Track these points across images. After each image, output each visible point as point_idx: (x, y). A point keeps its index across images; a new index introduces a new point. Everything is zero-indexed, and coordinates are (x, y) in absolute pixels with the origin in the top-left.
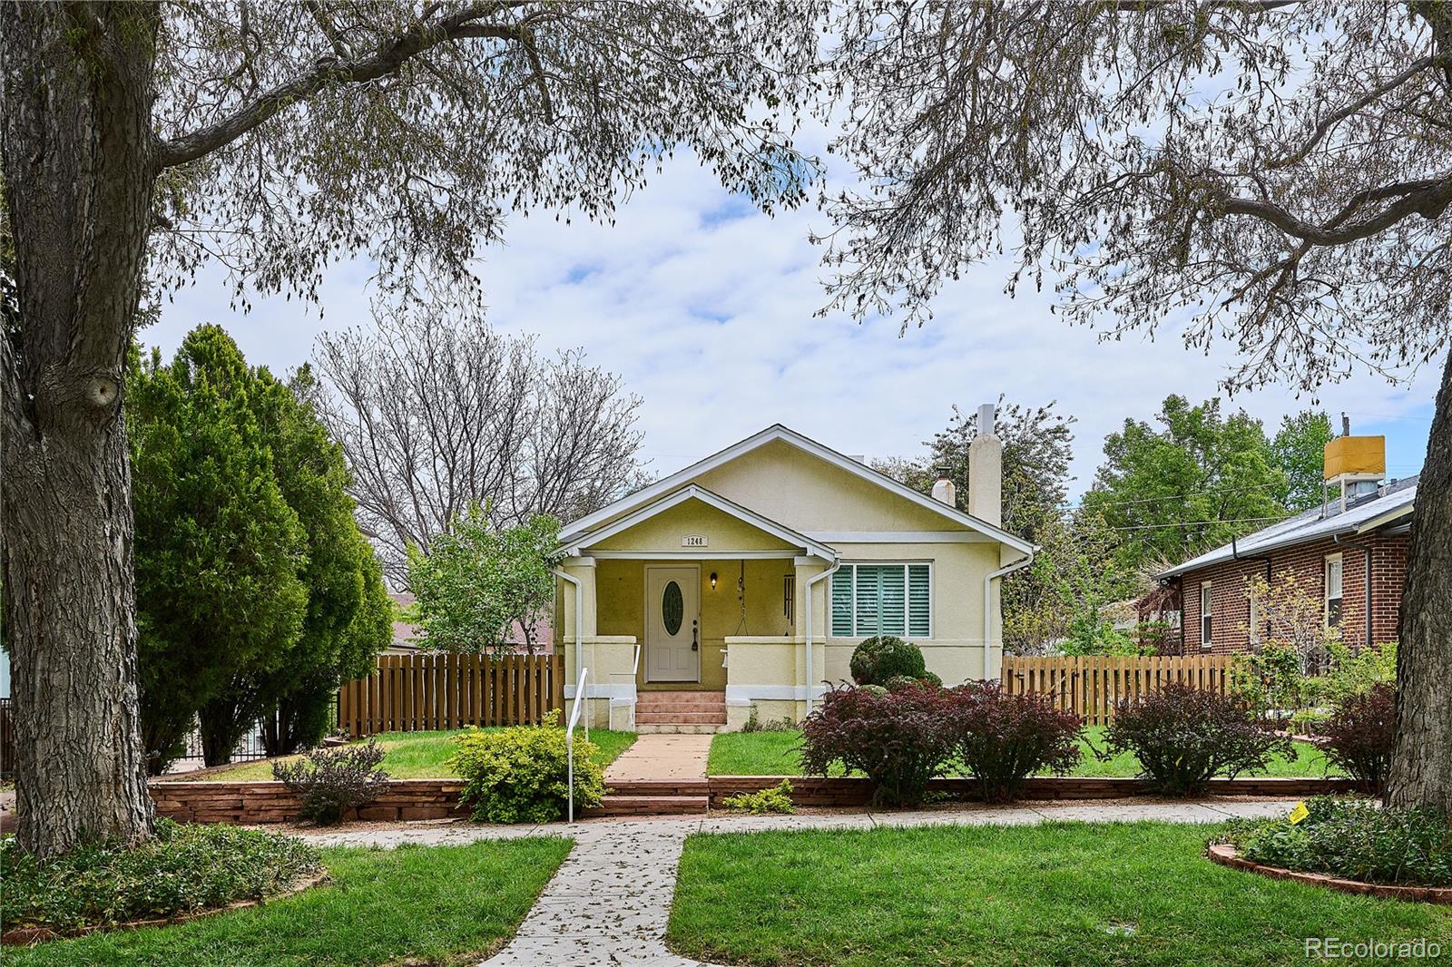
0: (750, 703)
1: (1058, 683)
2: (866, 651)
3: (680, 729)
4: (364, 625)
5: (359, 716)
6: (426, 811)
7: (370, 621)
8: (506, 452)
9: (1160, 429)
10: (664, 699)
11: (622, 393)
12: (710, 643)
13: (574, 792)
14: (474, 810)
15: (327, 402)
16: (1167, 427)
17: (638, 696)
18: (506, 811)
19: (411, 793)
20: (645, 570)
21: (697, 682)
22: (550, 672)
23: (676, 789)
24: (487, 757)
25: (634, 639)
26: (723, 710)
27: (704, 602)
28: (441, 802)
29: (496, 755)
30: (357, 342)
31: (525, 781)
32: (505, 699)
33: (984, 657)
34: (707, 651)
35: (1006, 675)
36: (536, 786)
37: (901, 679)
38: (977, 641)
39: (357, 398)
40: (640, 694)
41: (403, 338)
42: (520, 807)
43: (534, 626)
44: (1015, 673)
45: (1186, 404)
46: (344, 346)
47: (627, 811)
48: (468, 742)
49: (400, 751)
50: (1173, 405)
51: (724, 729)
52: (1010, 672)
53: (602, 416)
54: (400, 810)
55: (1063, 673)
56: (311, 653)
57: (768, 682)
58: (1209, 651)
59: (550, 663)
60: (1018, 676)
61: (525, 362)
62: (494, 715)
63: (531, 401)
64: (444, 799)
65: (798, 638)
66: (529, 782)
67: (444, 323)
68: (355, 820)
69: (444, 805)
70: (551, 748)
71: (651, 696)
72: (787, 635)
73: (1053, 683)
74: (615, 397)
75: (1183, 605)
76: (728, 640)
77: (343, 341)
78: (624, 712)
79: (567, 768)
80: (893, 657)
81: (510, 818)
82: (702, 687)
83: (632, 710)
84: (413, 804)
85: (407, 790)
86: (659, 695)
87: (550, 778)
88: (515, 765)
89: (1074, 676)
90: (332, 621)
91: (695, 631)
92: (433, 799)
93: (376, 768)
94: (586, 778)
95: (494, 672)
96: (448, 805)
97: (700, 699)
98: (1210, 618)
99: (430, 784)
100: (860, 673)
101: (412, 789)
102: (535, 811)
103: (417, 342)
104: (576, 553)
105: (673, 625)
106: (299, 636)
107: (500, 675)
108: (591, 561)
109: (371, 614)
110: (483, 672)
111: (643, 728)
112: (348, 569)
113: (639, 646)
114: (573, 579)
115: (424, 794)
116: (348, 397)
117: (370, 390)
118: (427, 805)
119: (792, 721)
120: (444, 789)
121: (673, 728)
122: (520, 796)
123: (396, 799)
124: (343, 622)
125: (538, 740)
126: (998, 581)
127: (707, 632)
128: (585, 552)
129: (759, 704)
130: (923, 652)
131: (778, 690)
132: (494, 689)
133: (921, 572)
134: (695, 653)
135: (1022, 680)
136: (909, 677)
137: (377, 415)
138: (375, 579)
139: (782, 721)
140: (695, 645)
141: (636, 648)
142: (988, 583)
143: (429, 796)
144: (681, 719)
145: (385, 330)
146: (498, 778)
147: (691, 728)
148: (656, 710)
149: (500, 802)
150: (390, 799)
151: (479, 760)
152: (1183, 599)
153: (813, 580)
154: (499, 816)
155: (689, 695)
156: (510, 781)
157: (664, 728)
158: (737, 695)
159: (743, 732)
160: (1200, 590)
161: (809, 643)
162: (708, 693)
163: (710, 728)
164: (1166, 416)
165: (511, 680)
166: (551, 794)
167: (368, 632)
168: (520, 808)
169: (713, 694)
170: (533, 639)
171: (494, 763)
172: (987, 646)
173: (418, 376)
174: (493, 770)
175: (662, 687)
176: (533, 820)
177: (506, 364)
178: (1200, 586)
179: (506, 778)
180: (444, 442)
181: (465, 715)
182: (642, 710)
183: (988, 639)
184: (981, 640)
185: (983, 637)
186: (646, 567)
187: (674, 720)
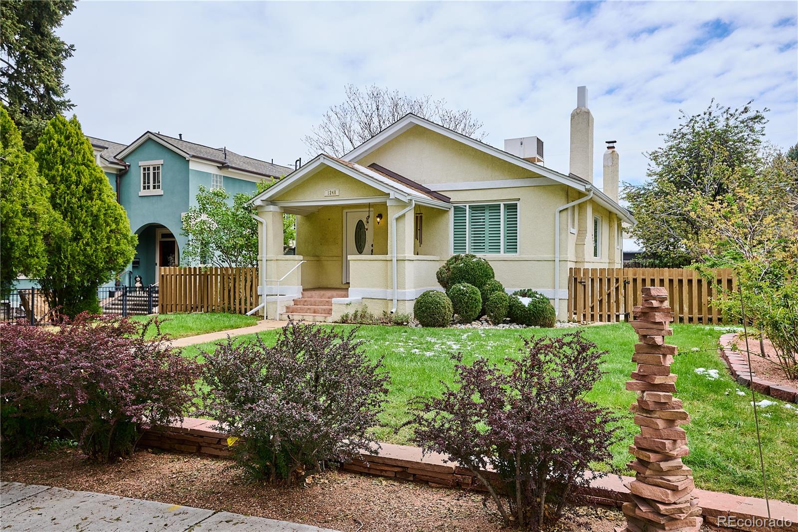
0: (362, 300)
1: (613, 288)
3: (305, 318)
17: (302, 294)
20: (344, 213)
27: (375, 233)
33: (554, 268)
35: (572, 282)
38: (549, 256)
40: (304, 292)
44: (578, 280)
51: (330, 319)
52: (576, 279)
55: (617, 280)
57: (373, 286)
60: (581, 282)
65: (389, 257)
73: (609, 288)
78: (274, 305)
89: (626, 283)
91: (372, 251)
97: (336, 296)
105: (360, 249)
111: (285, 317)
114: (261, 220)
119: (385, 314)
121: (301, 317)
127: (377, 252)
129: (367, 301)
131: (379, 292)
133: (512, 208)
135: (585, 286)
142: (557, 214)
144: (312, 311)
147: (311, 318)
148: (305, 304)
153: (397, 216)
157: (296, 317)
158: (355, 295)
159: (340, 322)
161: (394, 260)
163: (321, 318)
172: (557, 260)
182: (298, 303)
183: (557, 255)
184: (552, 256)
185: (555, 254)
186: (345, 211)
187: (308, 311)
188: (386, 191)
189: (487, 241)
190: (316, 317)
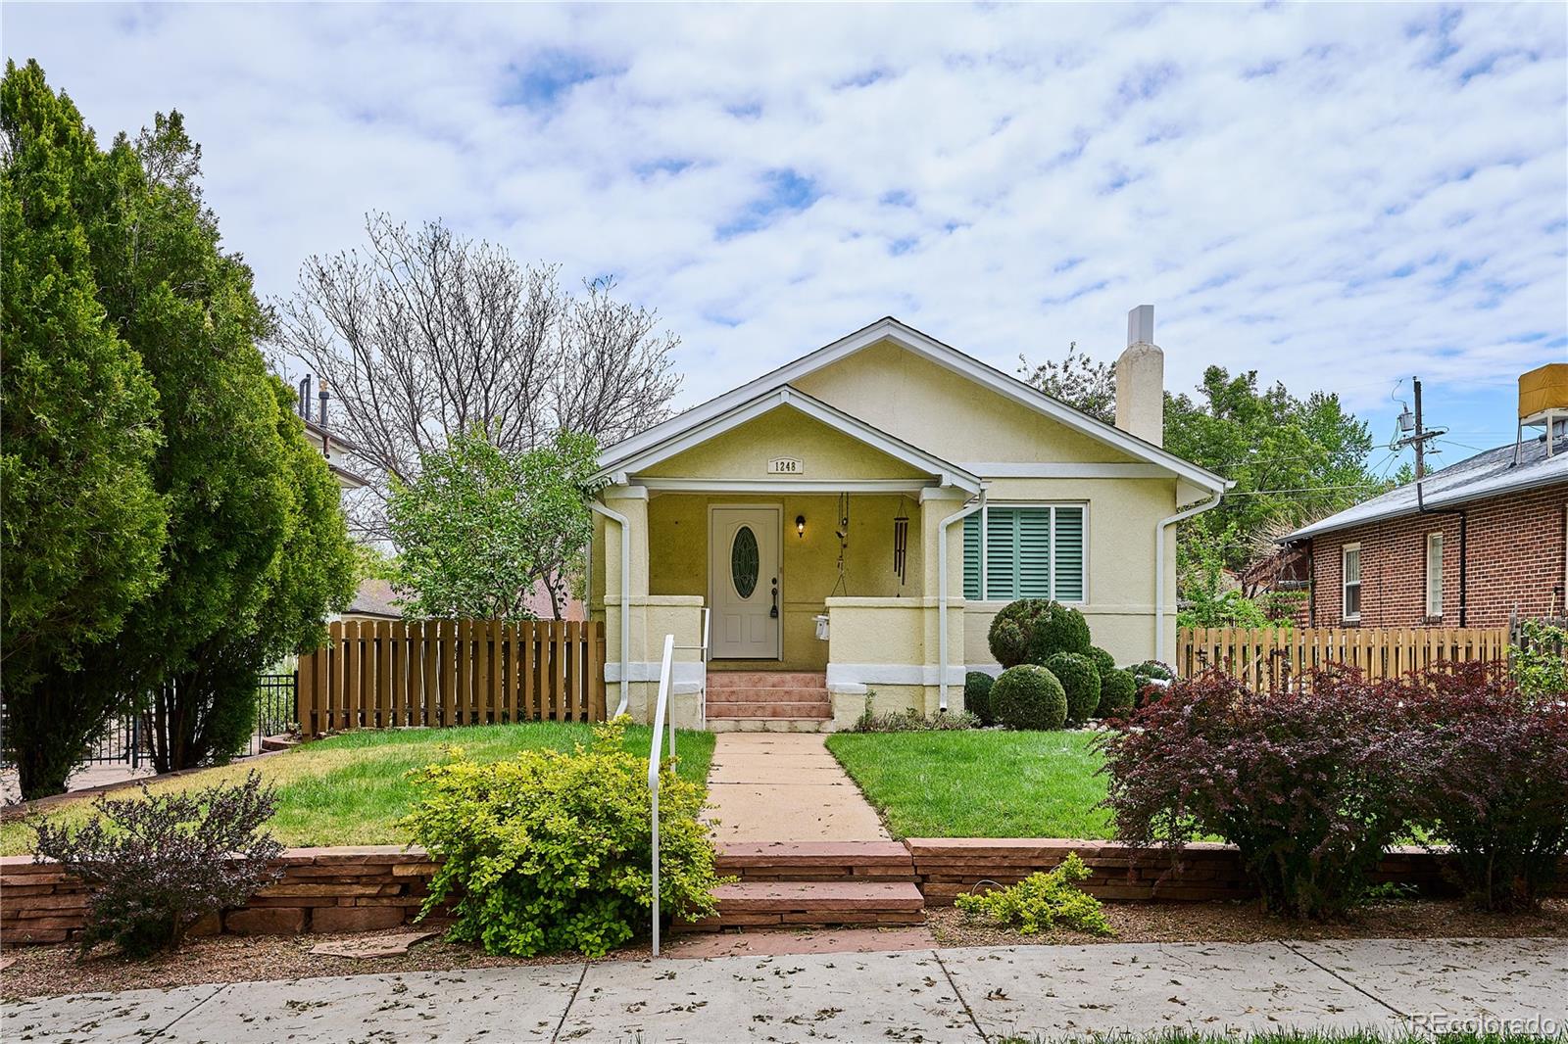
0: (865, 689)
1: (1253, 663)
2: (1013, 618)
3: (769, 725)
4: (303, 573)
5: (315, 706)
6: (361, 916)
7: (314, 565)
8: (524, 398)
9: (1200, 401)
10: (741, 682)
11: (655, 332)
12: (793, 608)
13: (663, 890)
14: (455, 917)
15: (316, 337)
16: (1209, 399)
17: (708, 679)
18: (520, 930)
19: (330, 880)
20: (709, 510)
21: (777, 659)
22: (585, 645)
23: (850, 869)
24: (481, 817)
25: (700, 600)
26: (825, 698)
27: (785, 555)
28: (390, 897)
29: (500, 813)
30: (352, 270)
31: (559, 868)
32: (522, 680)
33: (1155, 628)
34: (793, 620)
35: (1183, 652)
36: (583, 882)
37: (1066, 657)
38: (1147, 608)
39: (353, 335)
40: (710, 675)
41: (405, 261)
42: (548, 916)
43: (562, 582)
44: (1195, 650)
45: (1226, 376)
46: (336, 273)
47: (763, 920)
48: (443, 782)
49: (334, 778)
50: (1213, 376)
51: (830, 726)
52: (1188, 648)
53: (633, 361)
54: (308, 913)
55: (1258, 650)
56: (193, 610)
57: (884, 660)
58: (1357, 625)
59: (585, 634)
60: (1199, 654)
61: (546, 294)
62: (507, 704)
63: (552, 340)
64: (396, 890)
65: (928, 600)
66: (569, 871)
67: (453, 247)
68: (212, 935)
69: (396, 903)
70: (613, 799)
71: (725, 678)
72: (898, 596)
73: (1245, 663)
74: (648, 337)
75: (1313, 572)
76: (829, 601)
77: (335, 268)
78: (690, 702)
79: (647, 839)
80: (1054, 627)
81: (527, 945)
82: (784, 666)
83: (701, 699)
84: (335, 900)
85: (321, 872)
86: (735, 677)
87: (611, 861)
88: (539, 834)
89: (1273, 652)
90: (232, 559)
91: (775, 592)
92: (372, 891)
93: (259, 831)
94: (685, 858)
95: (507, 644)
96: (406, 902)
97: (791, 682)
98: (1359, 586)
99: (368, 862)
100: (1004, 649)
101: (332, 871)
102: (578, 928)
103: (421, 266)
104: (621, 478)
105: (745, 587)
106: (158, 580)
107: (514, 649)
108: (642, 492)
109: (319, 555)
110: (491, 645)
111: (718, 724)
112: (262, 474)
113: (708, 611)
114: (617, 517)
115: (357, 880)
116: (340, 329)
117: (367, 326)
118: (363, 902)
119: (920, 714)
120: (397, 871)
121: (759, 724)
122: (549, 896)
123: (301, 890)
124: (254, 561)
125: (588, 779)
126: (1173, 529)
127: (791, 593)
128: (634, 479)
129: (875, 689)
130: (1088, 620)
131: (901, 671)
132: (507, 668)
133: (1071, 517)
134: (775, 621)
135: (1205, 659)
136: (1076, 655)
137: (377, 356)
138: (326, 505)
139: (904, 712)
140: (774, 613)
141: (703, 612)
142: (1160, 531)
143: (366, 885)
144: (769, 711)
145: (384, 251)
146: (503, 864)
147: (784, 725)
148: (733, 698)
149: (507, 908)
150: (289, 891)
151: (464, 823)
152: (1313, 565)
153: (950, 520)
154: (504, 938)
155: (775, 677)
156: (529, 869)
157: (746, 725)
158: (843, 676)
159: (857, 731)
160: (1341, 554)
161: (943, 606)
162: (802, 675)
163: (810, 725)
164: (1207, 388)
165: (530, 657)
166: (613, 892)
167: (312, 583)
168: (548, 922)
169: (810, 675)
170: (561, 600)
171: (497, 831)
172: (1159, 613)
173: (422, 306)
174: (493, 848)
175: (732, 665)
176: (576, 947)
177: (524, 298)
178: (1341, 550)
179: (519, 864)
180: (453, 387)
181: (465, 704)
182: (714, 698)
183: (1160, 604)
184: (1153, 606)
185: (1155, 602)
186: (711, 506)
187: (759, 713)
188: (933, 470)
189: (1016, 571)
190: (795, 724)
